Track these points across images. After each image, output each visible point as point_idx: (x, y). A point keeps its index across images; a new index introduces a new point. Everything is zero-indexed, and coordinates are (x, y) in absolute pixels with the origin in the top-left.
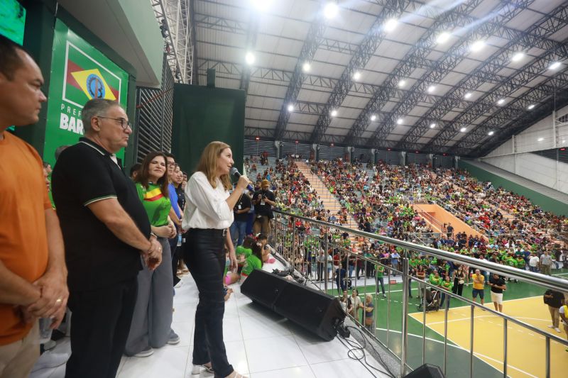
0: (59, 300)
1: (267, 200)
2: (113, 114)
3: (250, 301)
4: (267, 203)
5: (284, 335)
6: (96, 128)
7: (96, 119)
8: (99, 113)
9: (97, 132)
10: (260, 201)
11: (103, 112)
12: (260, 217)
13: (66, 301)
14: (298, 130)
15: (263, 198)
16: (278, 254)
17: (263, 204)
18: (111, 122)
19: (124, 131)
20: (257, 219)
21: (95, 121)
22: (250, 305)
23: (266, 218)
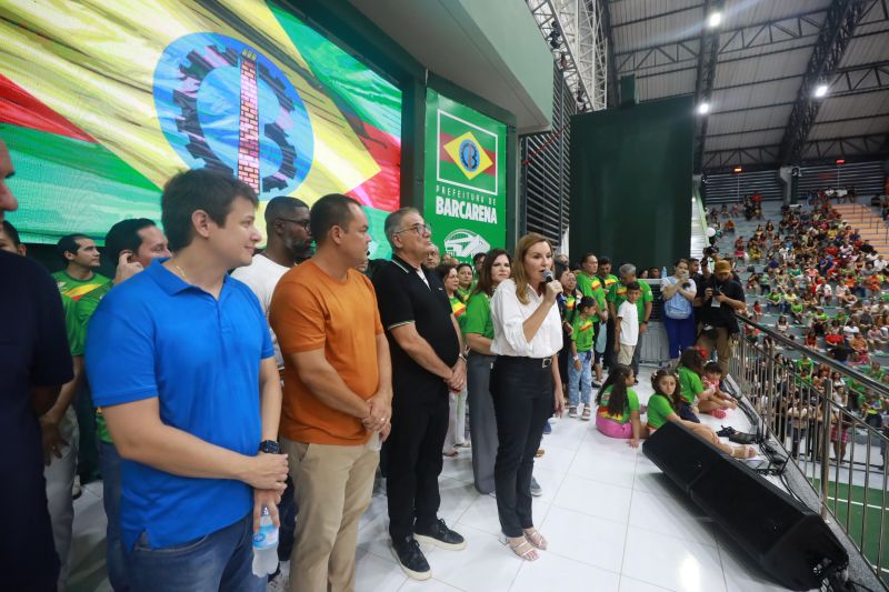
1: (723, 297)
4: (723, 304)
7: (396, 236)
10: (710, 300)
12: (709, 328)
15: (716, 294)
16: (744, 399)
17: (715, 304)
20: (704, 332)
23: (723, 333)
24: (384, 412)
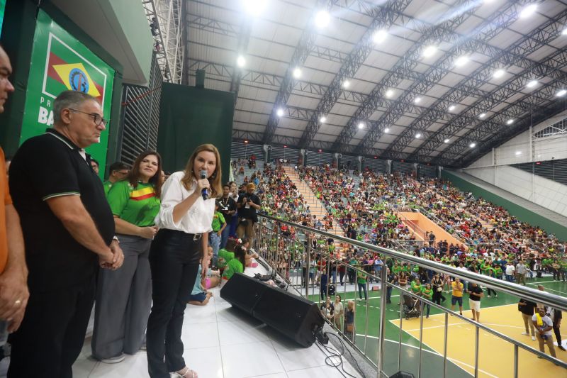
0: (18, 302)
1: (252, 203)
2: (87, 108)
3: (229, 306)
4: (251, 207)
5: (263, 342)
6: (66, 120)
7: (68, 111)
8: (71, 106)
9: (66, 125)
10: (245, 205)
11: (76, 105)
12: (244, 220)
13: (25, 302)
14: (287, 135)
15: (248, 201)
16: (260, 258)
17: (248, 207)
18: (84, 116)
19: (97, 127)
20: (241, 222)
21: (66, 113)
22: (229, 310)
23: (250, 222)
24: (20, 292)
